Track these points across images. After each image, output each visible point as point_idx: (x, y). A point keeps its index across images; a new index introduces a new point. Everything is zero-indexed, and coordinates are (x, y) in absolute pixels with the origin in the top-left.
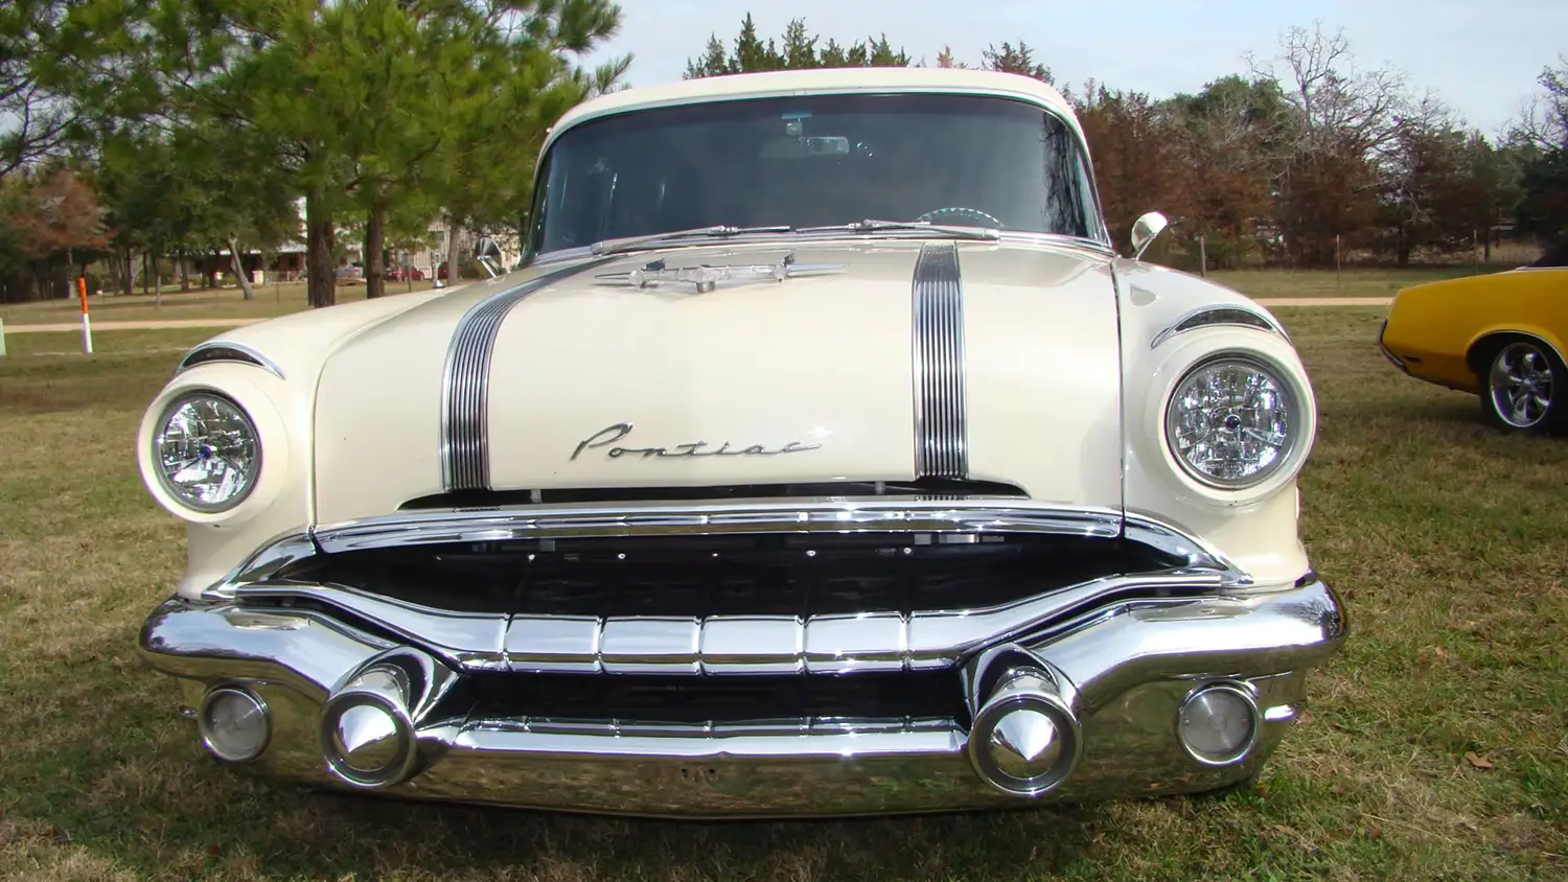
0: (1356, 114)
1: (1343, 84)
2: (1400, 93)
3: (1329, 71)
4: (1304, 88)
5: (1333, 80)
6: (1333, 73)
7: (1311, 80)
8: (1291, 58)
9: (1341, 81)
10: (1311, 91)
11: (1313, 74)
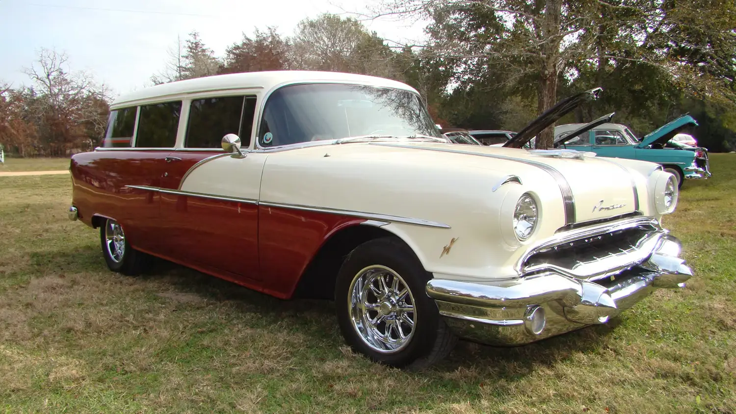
0: (73, 89)
1: (66, 75)
2: (93, 81)
3: (60, 69)
4: (48, 75)
5: (61, 73)
6: (62, 70)
7: (51, 73)
8: (41, 61)
9: (65, 74)
10: (51, 77)
11: (52, 70)
